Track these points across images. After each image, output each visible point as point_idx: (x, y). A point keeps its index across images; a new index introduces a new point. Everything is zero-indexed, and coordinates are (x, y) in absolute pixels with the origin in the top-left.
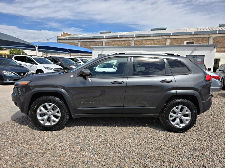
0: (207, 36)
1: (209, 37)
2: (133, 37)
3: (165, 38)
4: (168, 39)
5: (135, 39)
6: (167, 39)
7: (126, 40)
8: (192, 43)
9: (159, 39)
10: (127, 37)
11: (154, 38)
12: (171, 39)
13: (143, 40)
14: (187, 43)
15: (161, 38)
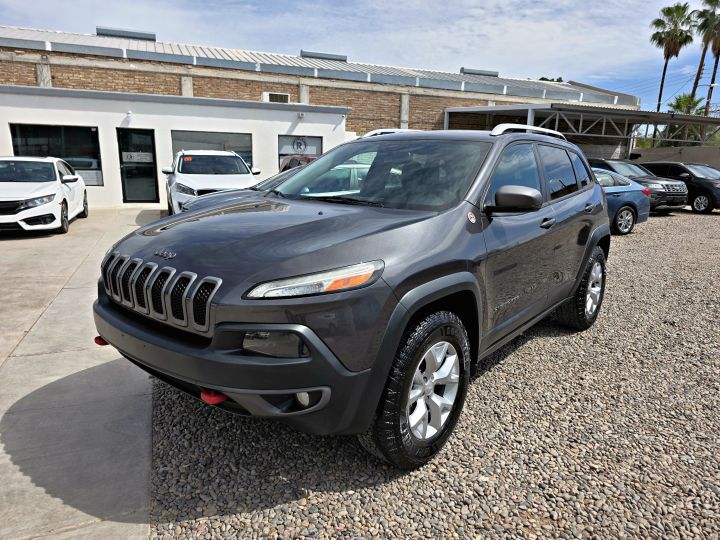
0: (293, 81)
1: (298, 86)
2: (43, 52)
3: (175, 71)
4: (187, 76)
5: (55, 60)
6: (181, 75)
7: (7, 61)
8: (284, 99)
9: (156, 73)
10: (12, 49)
11: (133, 66)
12: (194, 77)
13: (91, 68)
14: (273, 97)
15: (161, 69)
